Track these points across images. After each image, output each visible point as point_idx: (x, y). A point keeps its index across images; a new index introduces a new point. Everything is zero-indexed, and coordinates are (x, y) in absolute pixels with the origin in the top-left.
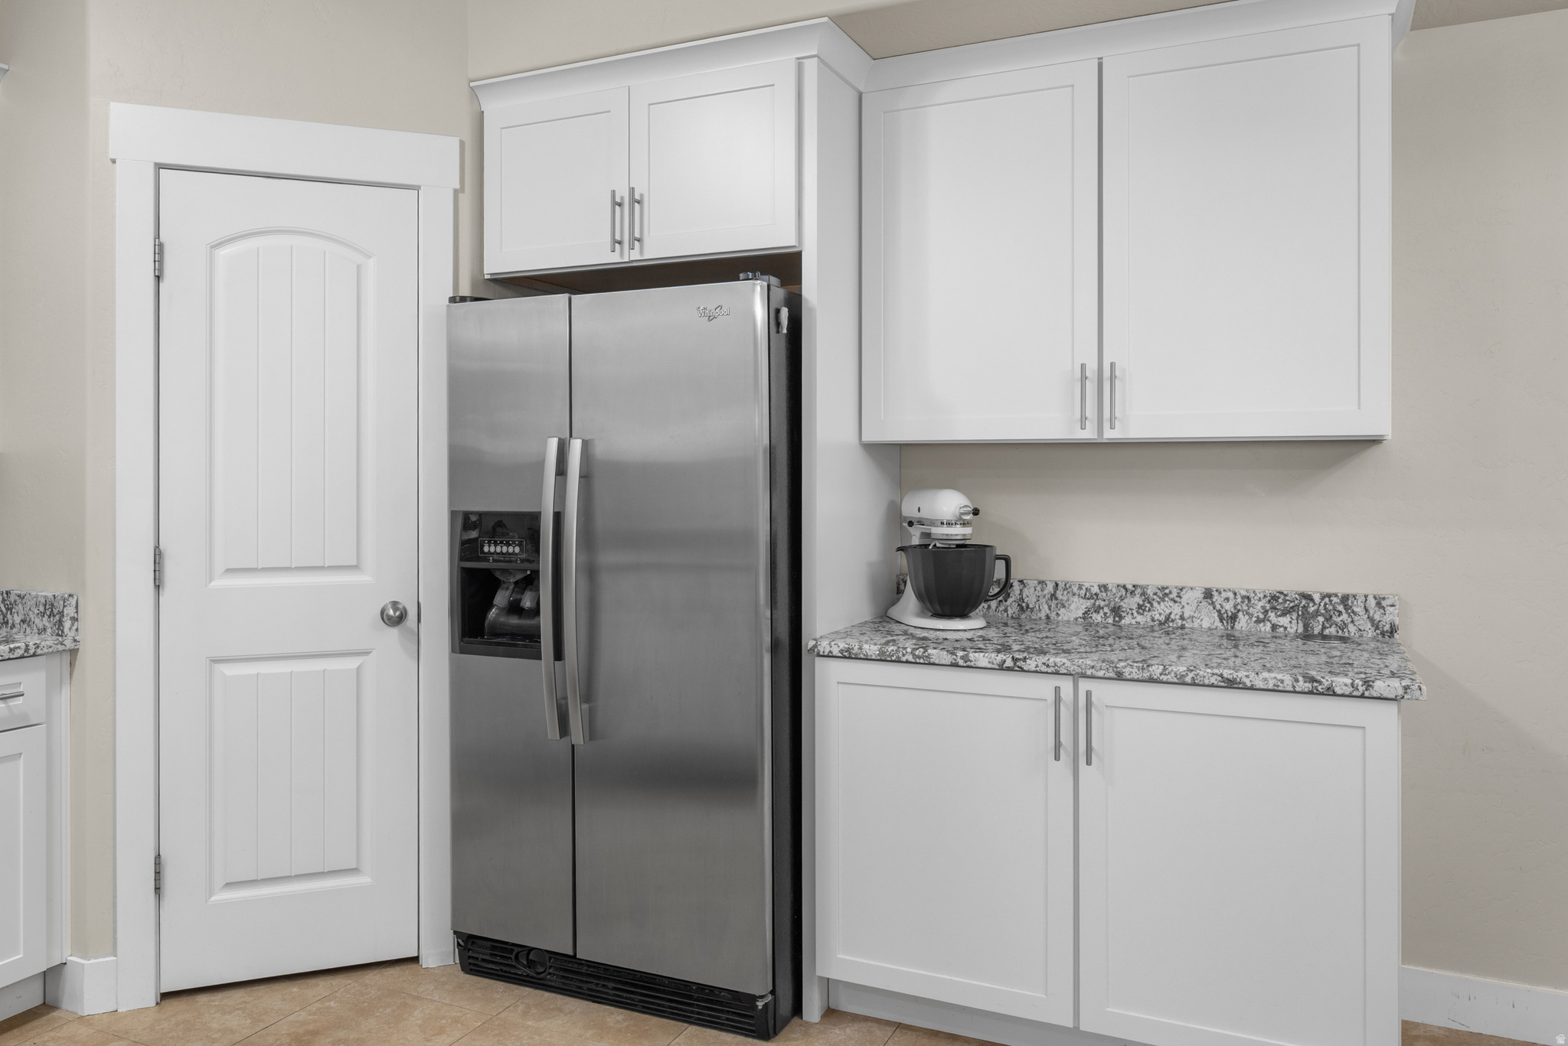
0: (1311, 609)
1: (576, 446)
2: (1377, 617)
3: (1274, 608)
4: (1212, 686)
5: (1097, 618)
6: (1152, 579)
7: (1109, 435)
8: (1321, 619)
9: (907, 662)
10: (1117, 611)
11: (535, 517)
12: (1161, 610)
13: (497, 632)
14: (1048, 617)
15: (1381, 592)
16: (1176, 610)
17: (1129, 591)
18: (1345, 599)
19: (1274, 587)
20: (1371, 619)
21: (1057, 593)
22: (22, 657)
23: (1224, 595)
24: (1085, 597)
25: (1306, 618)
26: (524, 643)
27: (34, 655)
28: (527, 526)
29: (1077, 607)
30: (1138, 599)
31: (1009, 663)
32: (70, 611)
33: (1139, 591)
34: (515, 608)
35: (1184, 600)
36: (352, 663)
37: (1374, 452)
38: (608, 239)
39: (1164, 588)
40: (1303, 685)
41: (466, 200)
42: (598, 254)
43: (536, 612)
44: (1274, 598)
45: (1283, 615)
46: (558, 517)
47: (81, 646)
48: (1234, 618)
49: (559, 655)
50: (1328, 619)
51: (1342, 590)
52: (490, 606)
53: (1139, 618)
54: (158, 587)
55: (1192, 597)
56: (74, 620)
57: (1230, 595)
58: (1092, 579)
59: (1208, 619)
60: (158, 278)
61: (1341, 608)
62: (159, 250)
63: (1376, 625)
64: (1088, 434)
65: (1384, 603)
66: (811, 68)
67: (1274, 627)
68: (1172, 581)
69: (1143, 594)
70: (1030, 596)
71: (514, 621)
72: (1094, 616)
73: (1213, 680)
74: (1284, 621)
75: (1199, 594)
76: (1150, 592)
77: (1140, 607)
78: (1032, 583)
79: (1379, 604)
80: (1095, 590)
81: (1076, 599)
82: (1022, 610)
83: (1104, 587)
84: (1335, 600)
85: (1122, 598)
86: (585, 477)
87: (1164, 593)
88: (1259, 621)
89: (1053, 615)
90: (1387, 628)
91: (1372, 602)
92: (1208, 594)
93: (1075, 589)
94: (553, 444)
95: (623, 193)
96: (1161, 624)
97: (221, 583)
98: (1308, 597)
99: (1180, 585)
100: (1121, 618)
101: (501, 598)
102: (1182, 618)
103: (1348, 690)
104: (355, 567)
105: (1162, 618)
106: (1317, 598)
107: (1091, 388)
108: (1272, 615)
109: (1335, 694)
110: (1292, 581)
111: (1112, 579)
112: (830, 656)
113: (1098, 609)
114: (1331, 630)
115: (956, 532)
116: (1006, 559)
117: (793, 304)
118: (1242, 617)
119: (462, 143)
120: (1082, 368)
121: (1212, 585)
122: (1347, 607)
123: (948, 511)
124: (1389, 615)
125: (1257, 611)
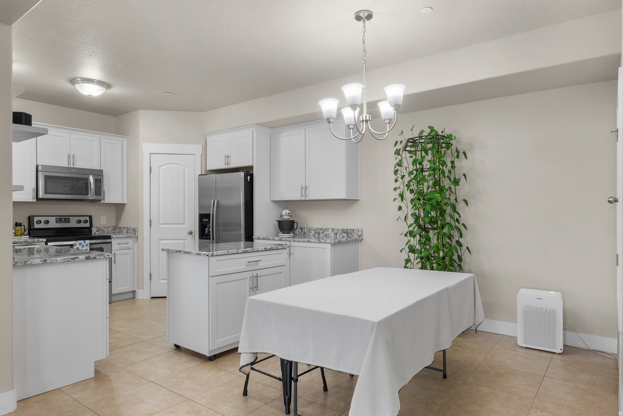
0: (348, 232)
1: (216, 201)
2: (358, 233)
3: (343, 232)
5: (316, 234)
6: (324, 227)
7: (307, 199)
8: (350, 234)
10: (319, 233)
11: (209, 214)
12: (326, 233)
14: (308, 235)
15: (358, 228)
16: (328, 233)
17: (321, 229)
19: (342, 228)
20: (357, 234)
21: (310, 230)
22: (129, 237)
23: (335, 230)
25: (347, 234)
26: (209, 238)
27: (131, 237)
28: (209, 216)
29: (313, 232)
30: (322, 231)
32: (137, 230)
33: (322, 229)
35: (329, 231)
36: (183, 241)
37: (359, 202)
38: (224, 164)
40: (318, 241)
41: (203, 156)
42: (223, 166)
44: (343, 230)
45: (344, 233)
46: (213, 214)
47: (138, 236)
48: (337, 234)
49: (213, 239)
50: (351, 234)
51: (352, 228)
53: (322, 235)
54: (150, 226)
55: (330, 230)
56: (137, 232)
57: (336, 230)
58: (315, 227)
59: (333, 235)
60: (150, 173)
61: (352, 232)
62: (151, 168)
64: (303, 198)
65: (359, 231)
66: (255, 132)
67: (343, 236)
68: (327, 227)
69: (323, 230)
72: (315, 234)
74: (344, 234)
75: (331, 230)
76: (324, 229)
77: (322, 232)
78: (306, 228)
79: (358, 231)
80: (316, 229)
81: (312, 231)
82: (304, 233)
83: (317, 229)
84: (352, 230)
85: (320, 231)
86: (217, 207)
87: (326, 230)
88: (340, 235)
89: (309, 234)
90: (359, 235)
91: (357, 230)
92: (333, 230)
93: (312, 229)
94: (213, 201)
95: (227, 155)
97: (161, 226)
98: (348, 230)
99: (328, 228)
100: (320, 235)
101: (207, 229)
102: (329, 234)
103: (323, 242)
104: (184, 224)
105: (326, 234)
106: (349, 230)
107: (303, 190)
108: (342, 233)
110: (345, 227)
111: (318, 227)
113: (316, 233)
114: (351, 236)
115: (286, 217)
116: (297, 223)
117: (252, 176)
118: (338, 234)
119: (203, 146)
120: (302, 186)
121: (333, 228)
122: (354, 232)
123: (285, 214)
124: (360, 233)
125: (340, 233)
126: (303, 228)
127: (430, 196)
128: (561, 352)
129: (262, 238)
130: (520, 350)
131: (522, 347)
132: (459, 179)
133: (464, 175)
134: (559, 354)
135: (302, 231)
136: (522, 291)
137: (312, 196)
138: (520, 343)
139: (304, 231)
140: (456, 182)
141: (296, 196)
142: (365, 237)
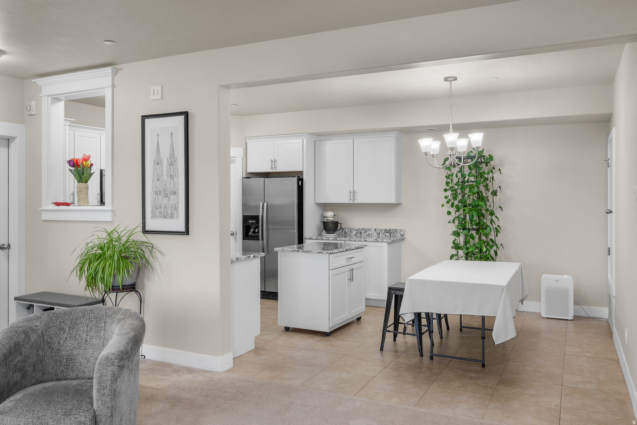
0: (391, 232)
1: (265, 204)
2: (401, 233)
3: (385, 232)
4: (363, 241)
5: (358, 234)
6: (366, 227)
7: (355, 202)
8: (392, 234)
9: (320, 239)
10: (361, 233)
11: (258, 216)
12: (368, 233)
13: (251, 236)
14: (349, 234)
15: (401, 229)
16: (370, 233)
18: (396, 230)
19: (385, 228)
20: (400, 234)
21: (351, 230)
23: (378, 230)
24: (356, 231)
25: (390, 233)
26: (257, 238)
28: (256, 218)
29: (354, 232)
30: (364, 231)
31: (335, 239)
33: (364, 229)
34: (254, 232)
35: (371, 231)
37: (401, 205)
38: (270, 167)
39: (368, 229)
41: (244, 159)
42: (269, 170)
43: (258, 232)
44: (385, 230)
46: (262, 216)
48: (379, 234)
49: (262, 239)
50: (394, 233)
51: (395, 229)
52: (250, 231)
53: (364, 234)
55: (373, 230)
58: (357, 228)
59: (375, 234)
61: (395, 232)
63: (401, 234)
64: (351, 202)
65: (402, 231)
66: (305, 140)
67: (385, 235)
68: (370, 228)
69: (365, 230)
70: (347, 231)
71: (254, 235)
73: (363, 240)
74: (387, 234)
76: (366, 230)
77: (364, 232)
78: (347, 228)
80: (357, 229)
81: (354, 231)
82: (345, 233)
83: (359, 229)
84: (395, 230)
85: (362, 231)
86: (267, 209)
87: (368, 230)
88: (383, 234)
89: (350, 234)
91: (400, 230)
92: (375, 230)
93: (354, 229)
94: (261, 204)
95: (273, 159)
96: (368, 235)
98: (391, 230)
101: (252, 230)
102: (371, 234)
103: (380, 241)
105: (368, 234)
107: (352, 194)
108: (385, 233)
109: (379, 242)
110: (388, 228)
111: (360, 228)
112: (308, 239)
113: (358, 233)
114: (394, 236)
115: (331, 219)
116: (341, 224)
117: (302, 180)
118: (381, 234)
119: (244, 149)
120: (350, 191)
121: (376, 228)
122: (396, 231)
123: (330, 215)
124: (403, 233)
125: (383, 232)
126: (344, 229)
127: (475, 203)
128: (572, 318)
129: (314, 238)
130: (544, 320)
131: (544, 318)
132: (496, 190)
133: (500, 187)
134: (571, 320)
135: (343, 231)
136: (544, 276)
137: (360, 199)
138: (544, 315)
139: (345, 231)
140: (494, 193)
141: (344, 199)
142: (407, 236)
